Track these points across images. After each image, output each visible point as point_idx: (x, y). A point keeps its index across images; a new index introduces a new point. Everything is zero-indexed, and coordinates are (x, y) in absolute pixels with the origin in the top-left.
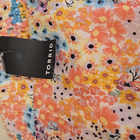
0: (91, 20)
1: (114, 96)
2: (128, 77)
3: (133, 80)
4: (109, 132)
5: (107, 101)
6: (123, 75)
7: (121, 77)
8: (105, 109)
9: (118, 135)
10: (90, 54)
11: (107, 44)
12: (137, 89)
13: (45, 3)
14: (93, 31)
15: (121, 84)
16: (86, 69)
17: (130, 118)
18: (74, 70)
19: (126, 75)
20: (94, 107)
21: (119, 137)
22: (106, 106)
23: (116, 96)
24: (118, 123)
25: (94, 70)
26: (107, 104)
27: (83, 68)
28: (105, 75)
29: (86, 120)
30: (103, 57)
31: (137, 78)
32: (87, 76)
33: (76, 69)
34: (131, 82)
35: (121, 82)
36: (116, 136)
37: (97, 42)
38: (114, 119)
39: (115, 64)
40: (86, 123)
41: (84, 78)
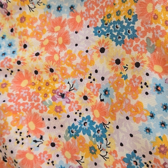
0: (47, 29)
1: (45, 106)
2: (65, 87)
3: (70, 91)
4: (34, 137)
5: (39, 109)
6: (62, 85)
7: (59, 87)
8: (36, 115)
9: (41, 140)
10: (35, 62)
11: (51, 53)
12: (68, 101)
13: (5, 4)
14: (44, 40)
15: (58, 94)
16: (34, 75)
17: (55, 127)
18: (22, 74)
19: (64, 85)
20: (27, 112)
21: (41, 143)
22: (37, 113)
23: (47, 106)
24: (43, 129)
25: (40, 77)
26: (37, 111)
27: (31, 73)
28: (47, 84)
29: (11, 126)
30: (45, 65)
31: (73, 90)
32: (35, 82)
33: (24, 73)
34: (67, 92)
35: (58, 92)
36: (39, 141)
37: (44, 51)
38: (41, 125)
39: (55, 74)
40: (11, 129)
41: (32, 83)
